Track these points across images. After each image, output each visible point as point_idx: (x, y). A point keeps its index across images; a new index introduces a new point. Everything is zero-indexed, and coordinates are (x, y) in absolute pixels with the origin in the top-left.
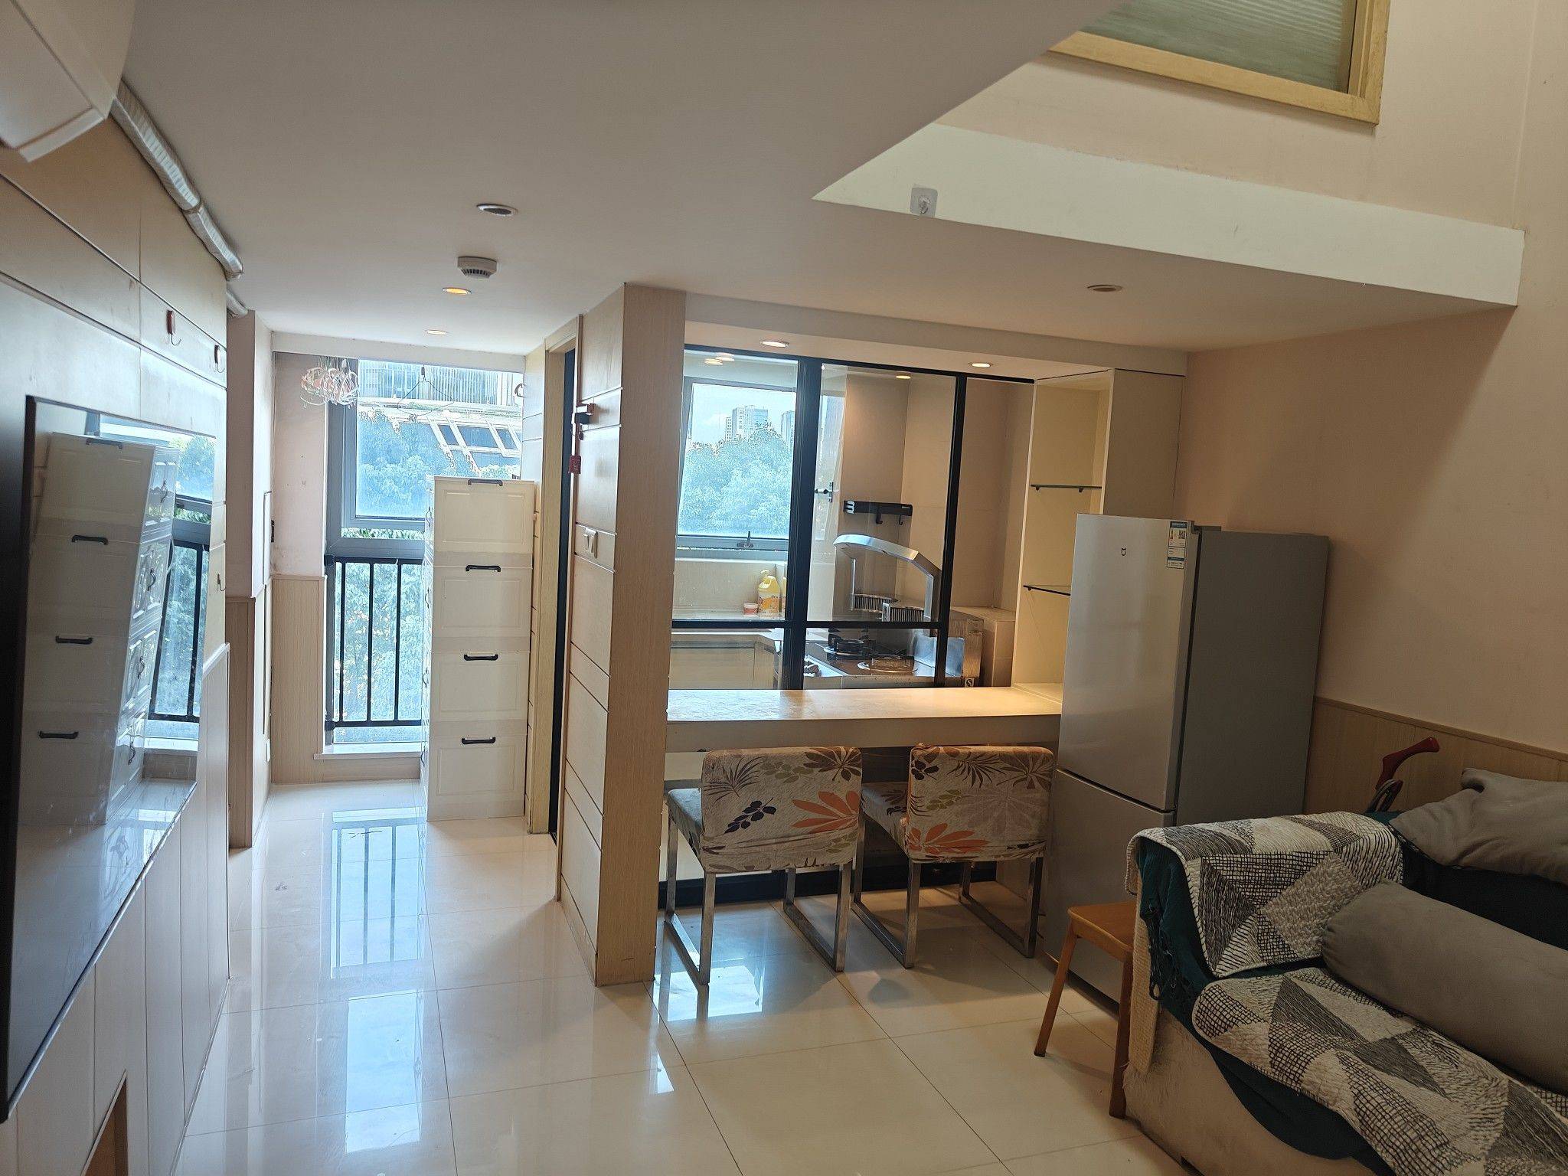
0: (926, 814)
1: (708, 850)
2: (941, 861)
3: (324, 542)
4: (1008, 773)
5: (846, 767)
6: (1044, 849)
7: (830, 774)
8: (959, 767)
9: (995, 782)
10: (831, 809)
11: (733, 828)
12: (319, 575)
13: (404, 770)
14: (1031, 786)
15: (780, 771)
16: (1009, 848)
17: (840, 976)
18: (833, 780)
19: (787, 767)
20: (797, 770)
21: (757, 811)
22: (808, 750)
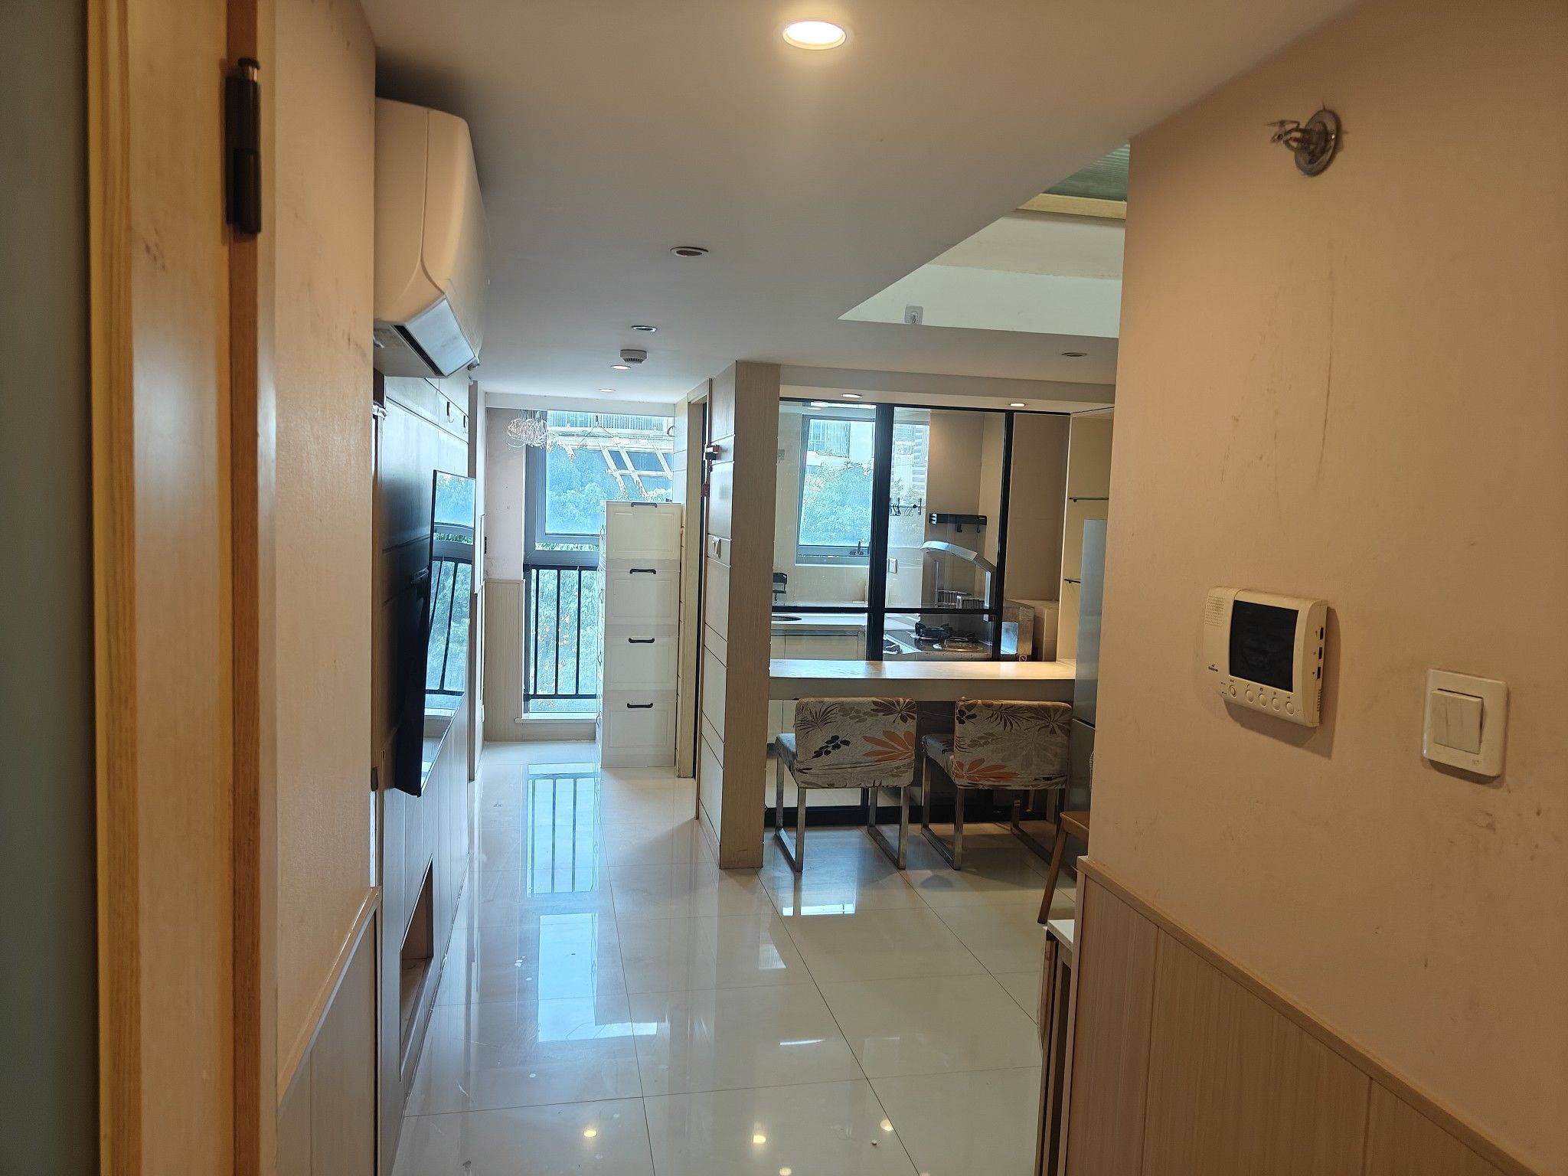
0: (968, 750)
1: (800, 771)
2: (981, 787)
3: (523, 553)
4: (1034, 721)
5: (903, 712)
6: (1065, 781)
7: (891, 718)
8: (993, 715)
9: (1023, 728)
10: (893, 744)
11: (818, 754)
12: (519, 579)
13: (584, 733)
14: (1053, 731)
15: (853, 714)
16: (1035, 779)
17: (902, 872)
18: (894, 722)
19: (858, 711)
20: (865, 713)
21: (835, 743)
22: (874, 699)
